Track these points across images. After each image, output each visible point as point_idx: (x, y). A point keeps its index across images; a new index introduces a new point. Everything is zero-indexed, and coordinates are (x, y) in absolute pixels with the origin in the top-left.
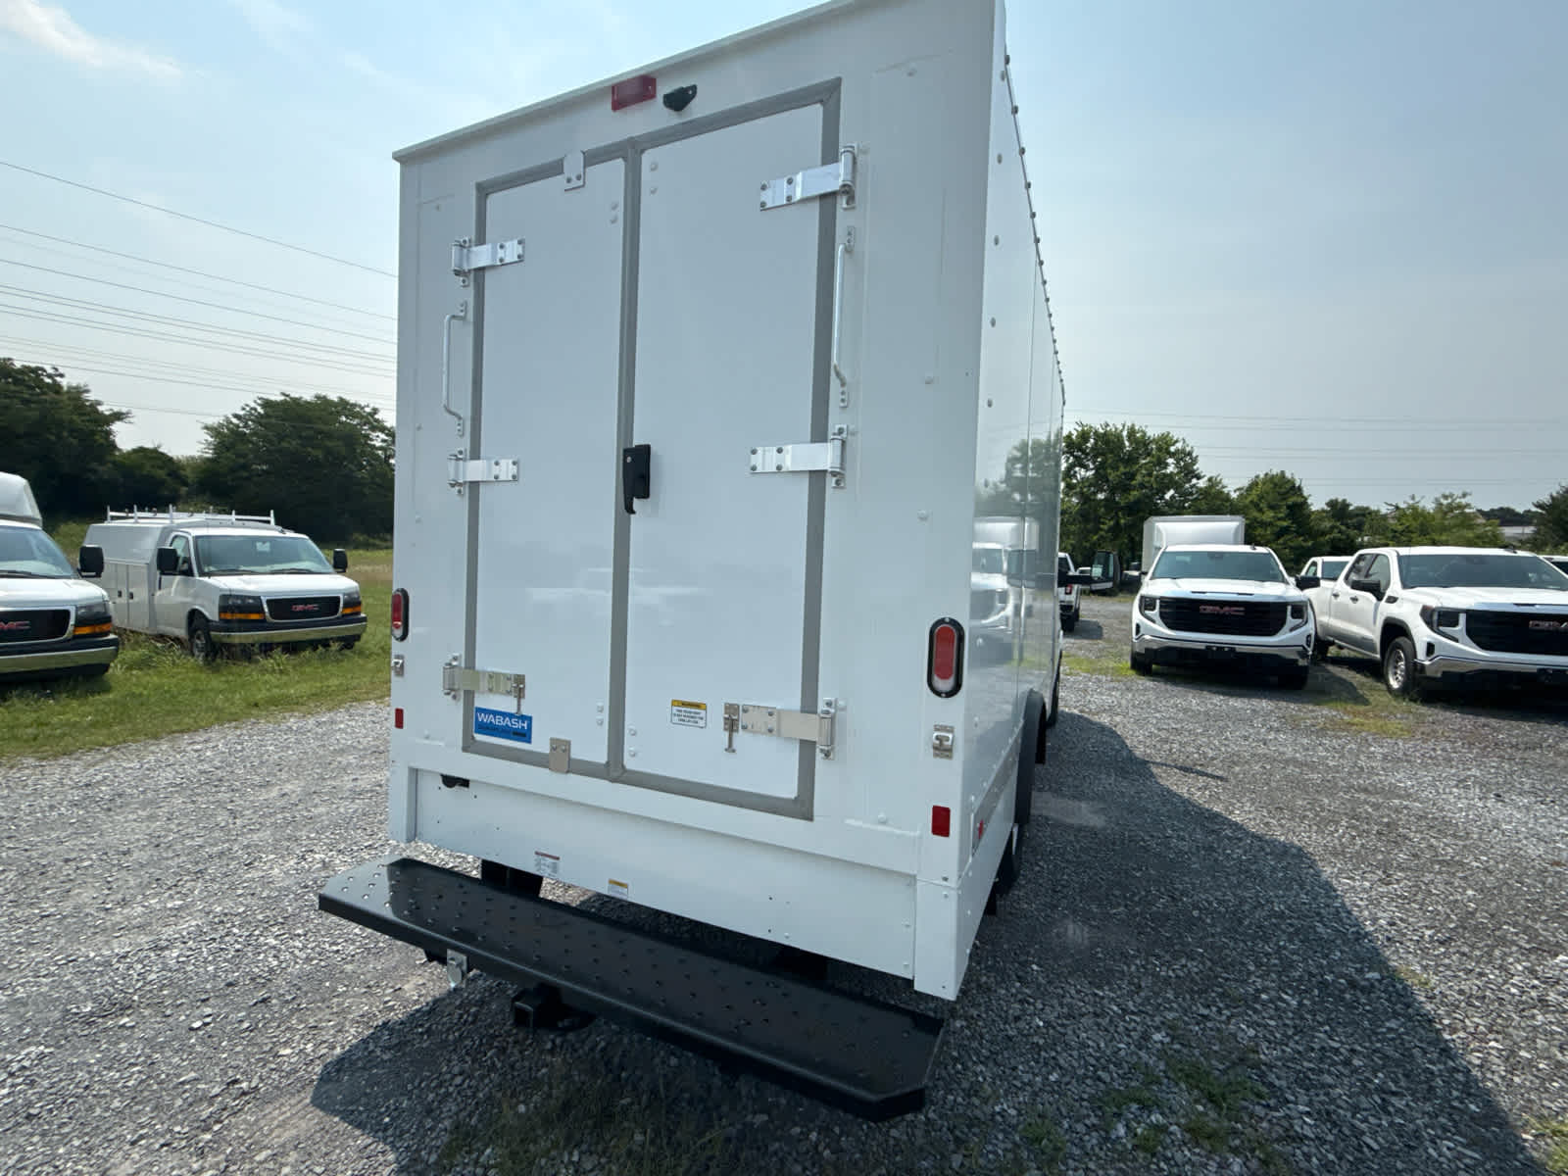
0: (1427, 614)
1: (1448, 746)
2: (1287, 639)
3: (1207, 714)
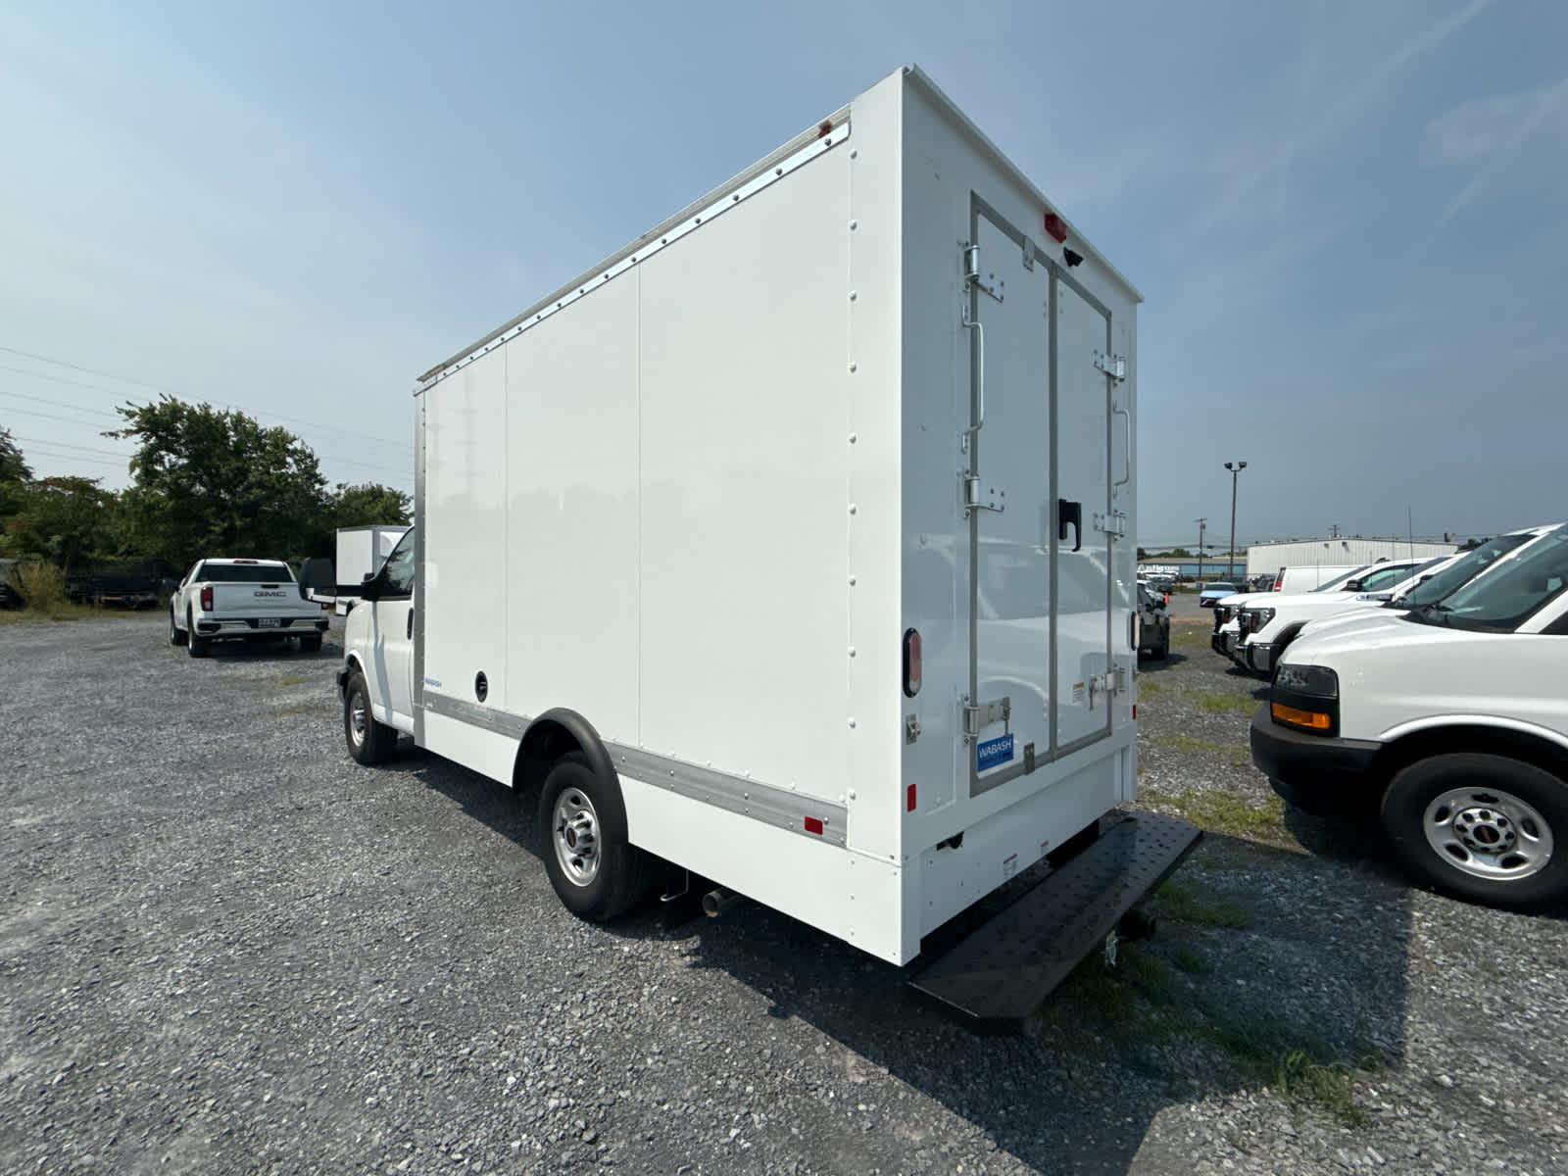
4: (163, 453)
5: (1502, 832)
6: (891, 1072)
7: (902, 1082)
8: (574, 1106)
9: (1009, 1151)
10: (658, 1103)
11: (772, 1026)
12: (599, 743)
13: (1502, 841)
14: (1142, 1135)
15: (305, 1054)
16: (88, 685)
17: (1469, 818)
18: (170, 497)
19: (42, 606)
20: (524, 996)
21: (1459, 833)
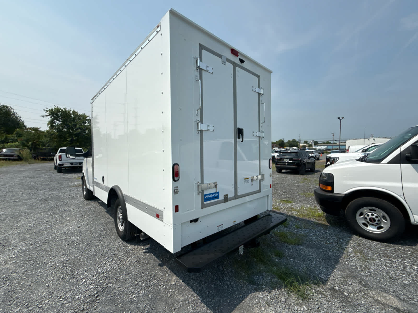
4: (55, 121)
5: (377, 219)
6: (183, 281)
7: (185, 284)
8: (96, 288)
9: (204, 303)
10: (118, 287)
11: (158, 269)
12: (122, 194)
13: (376, 222)
14: (242, 300)
15: (37, 273)
16: (29, 180)
17: (368, 215)
18: (57, 132)
19: (26, 160)
20: (98, 259)
21: (366, 219)
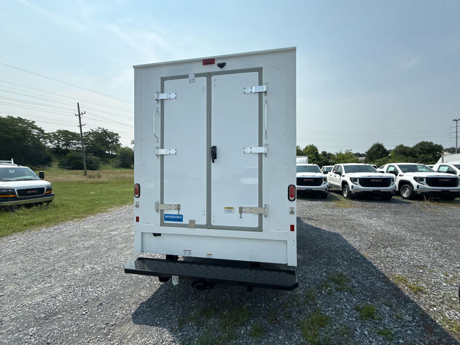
0: (351, 179)
1: (358, 209)
2: (324, 186)
3: (308, 205)
